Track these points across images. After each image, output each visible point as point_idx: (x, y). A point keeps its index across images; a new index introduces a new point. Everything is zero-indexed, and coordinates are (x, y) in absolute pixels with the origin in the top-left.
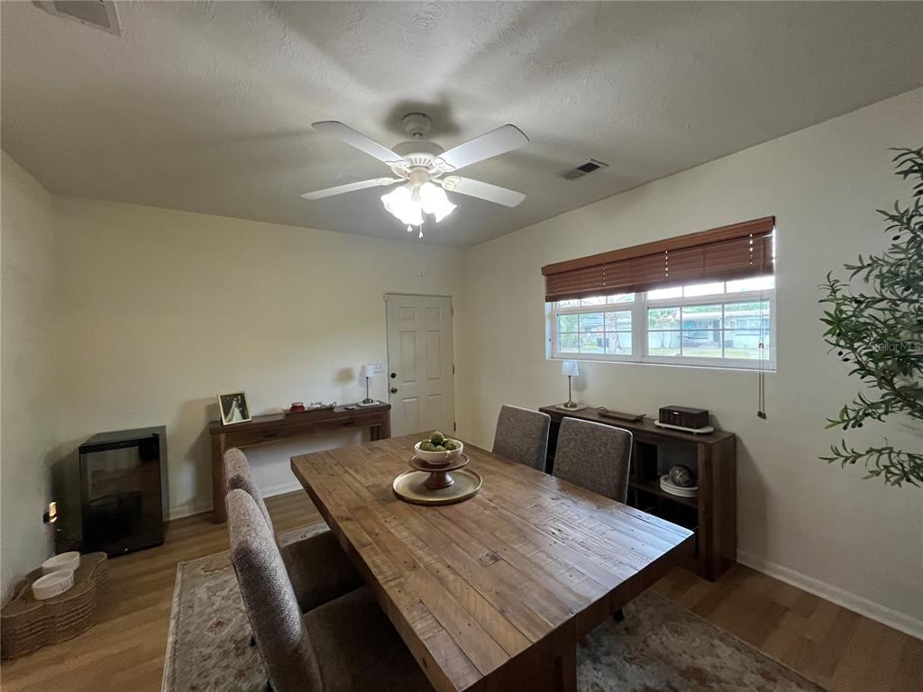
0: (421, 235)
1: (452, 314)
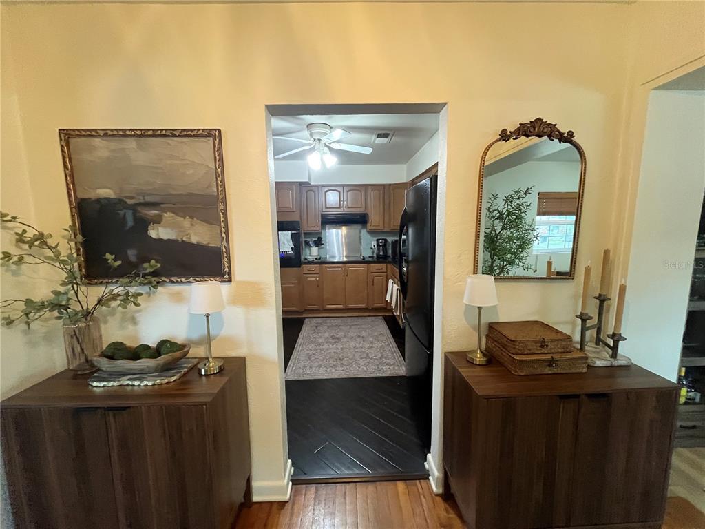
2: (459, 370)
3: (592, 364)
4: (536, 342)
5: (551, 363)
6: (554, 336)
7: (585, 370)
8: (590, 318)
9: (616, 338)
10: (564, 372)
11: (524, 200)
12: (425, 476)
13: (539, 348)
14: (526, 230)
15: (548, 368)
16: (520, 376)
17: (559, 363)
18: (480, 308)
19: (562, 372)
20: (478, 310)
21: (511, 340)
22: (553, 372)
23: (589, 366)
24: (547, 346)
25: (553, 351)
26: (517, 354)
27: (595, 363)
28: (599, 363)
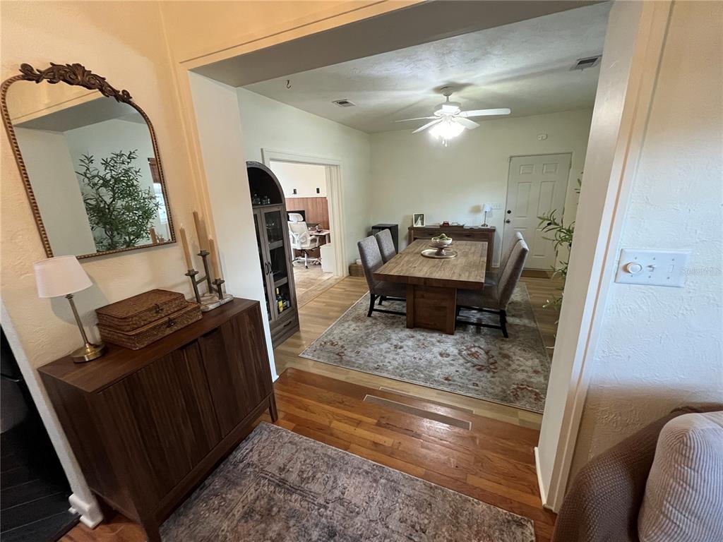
0: (446, 145)
1: (570, 167)
2: (61, 379)
3: (206, 310)
4: (149, 310)
5: (169, 323)
6: (168, 298)
7: (200, 317)
8: (197, 273)
9: (218, 282)
10: (184, 326)
11: (130, 165)
12: (76, 520)
13: (155, 315)
14: (144, 199)
15: (168, 329)
16: (142, 348)
17: (176, 320)
18: (69, 297)
19: (183, 327)
20: (67, 300)
21: (121, 319)
22: (174, 330)
23: (204, 313)
24: (162, 310)
25: (169, 312)
26: (134, 329)
27: (208, 308)
28: (211, 307)
